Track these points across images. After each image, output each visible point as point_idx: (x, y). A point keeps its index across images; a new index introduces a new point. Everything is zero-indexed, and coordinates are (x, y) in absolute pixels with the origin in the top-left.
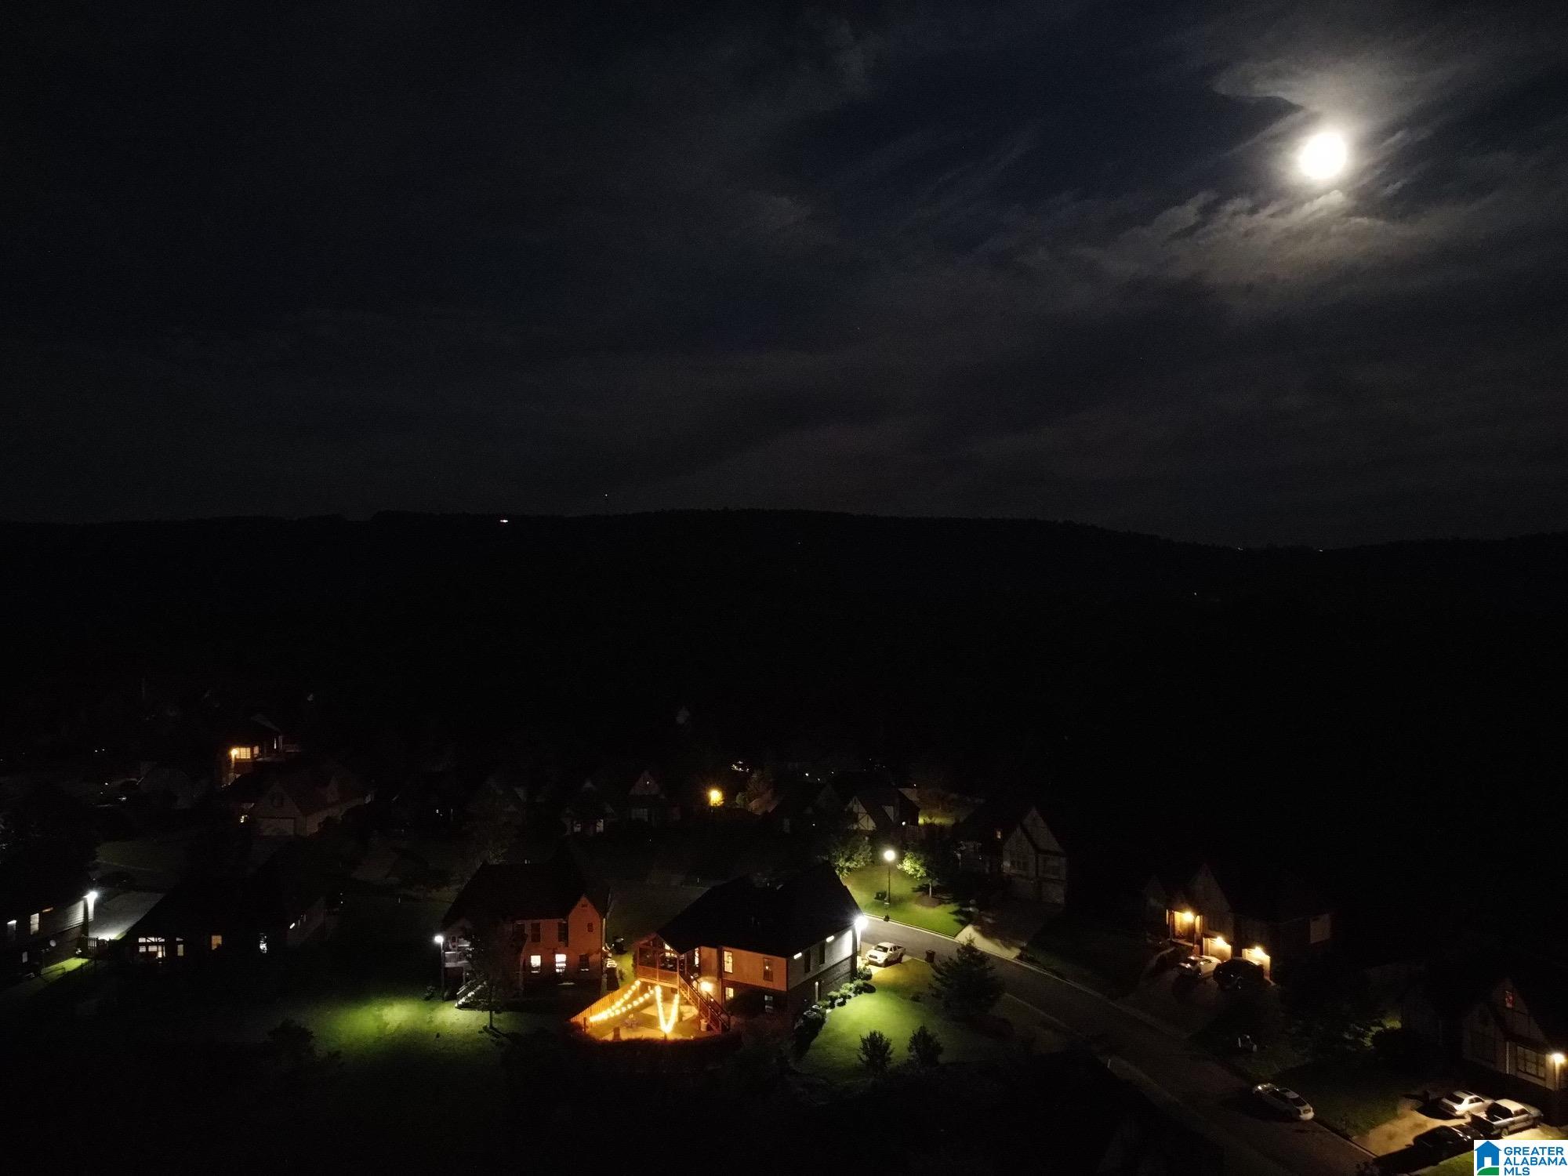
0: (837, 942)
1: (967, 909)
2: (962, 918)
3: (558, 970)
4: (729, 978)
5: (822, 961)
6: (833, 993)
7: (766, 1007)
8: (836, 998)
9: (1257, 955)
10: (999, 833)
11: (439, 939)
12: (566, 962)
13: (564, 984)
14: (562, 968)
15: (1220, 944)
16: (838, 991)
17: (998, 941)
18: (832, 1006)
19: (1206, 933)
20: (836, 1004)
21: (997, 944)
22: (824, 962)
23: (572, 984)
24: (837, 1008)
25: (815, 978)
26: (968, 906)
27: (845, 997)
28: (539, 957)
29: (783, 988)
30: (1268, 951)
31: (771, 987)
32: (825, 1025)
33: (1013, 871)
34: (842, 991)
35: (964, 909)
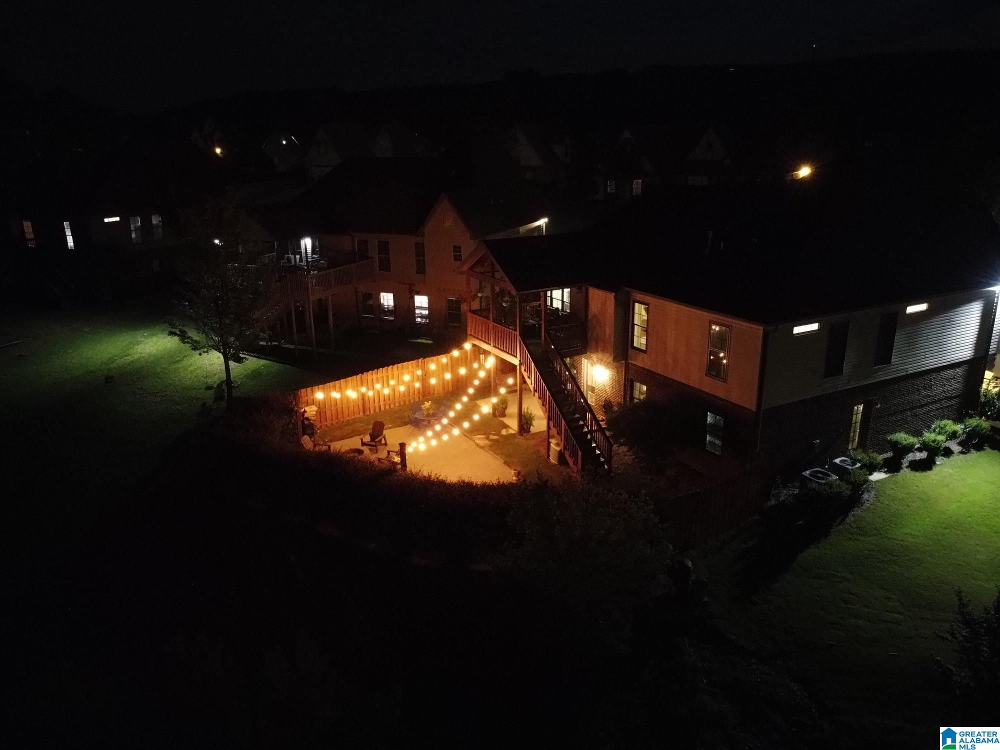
0: (937, 320)
3: (419, 320)
4: (641, 362)
5: (886, 359)
6: (902, 437)
7: (708, 438)
8: (909, 449)
12: (429, 308)
16: (918, 433)
18: (893, 466)
20: (905, 462)
22: (888, 361)
24: (906, 474)
25: (855, 395)
27: (934, 452)
28: (392, 294)
29: (749, 402)
31: (721, 394)
32: (857, 512)
34: (929, 436)
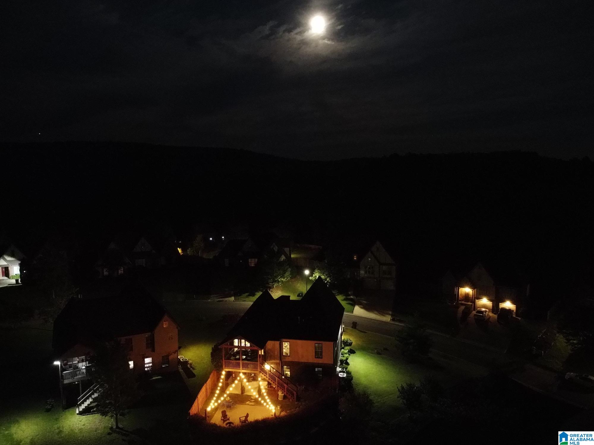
1: (349, 297)
2: (351, 302)
3: (146, 369)
4: (287, 359)
6: (342, 358)
9: (508, 305)
10: (355, 256)
11: (57, 363)
12: (153, 362)
13: (154, 378)
14: (149, 367)
15: (485, 302)
17: (376, 312)
19: (478, 297)
21: (375, 314)
23: (160, 377)
26: (350, 295)
27: (346, 359)
28: (133, 362)
29: (331, 362)
30: (513, 303)
31: (321, 362)
33: (366, 275)
34: (343, 355)
35: (348, 297)
